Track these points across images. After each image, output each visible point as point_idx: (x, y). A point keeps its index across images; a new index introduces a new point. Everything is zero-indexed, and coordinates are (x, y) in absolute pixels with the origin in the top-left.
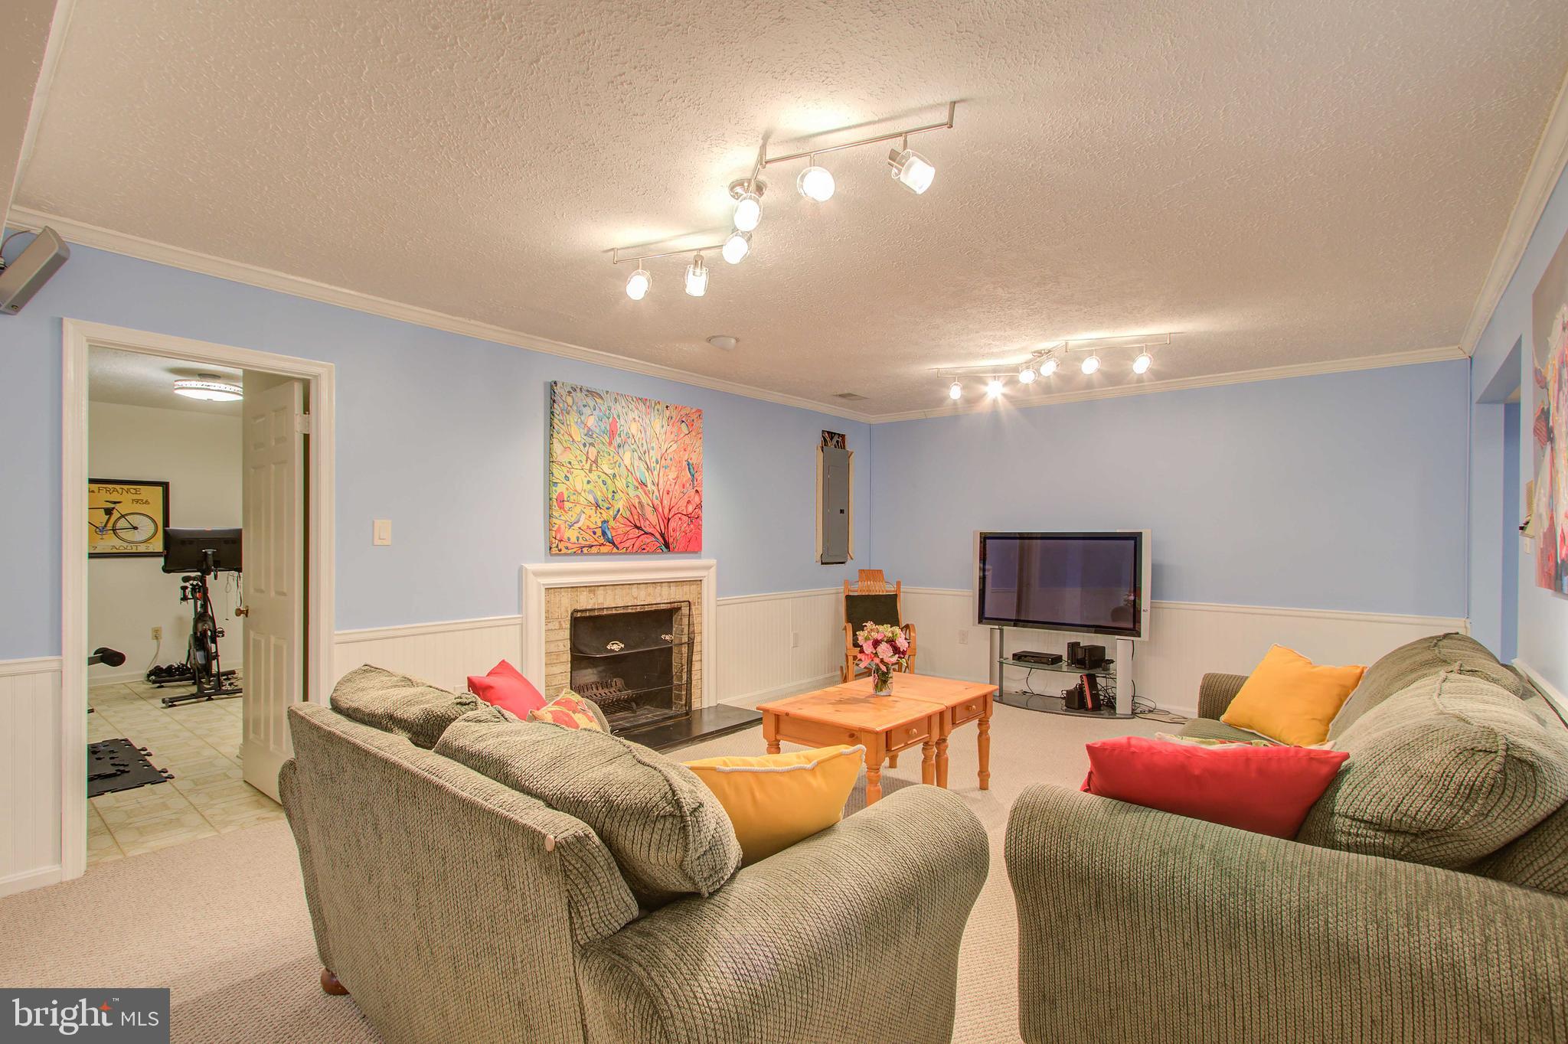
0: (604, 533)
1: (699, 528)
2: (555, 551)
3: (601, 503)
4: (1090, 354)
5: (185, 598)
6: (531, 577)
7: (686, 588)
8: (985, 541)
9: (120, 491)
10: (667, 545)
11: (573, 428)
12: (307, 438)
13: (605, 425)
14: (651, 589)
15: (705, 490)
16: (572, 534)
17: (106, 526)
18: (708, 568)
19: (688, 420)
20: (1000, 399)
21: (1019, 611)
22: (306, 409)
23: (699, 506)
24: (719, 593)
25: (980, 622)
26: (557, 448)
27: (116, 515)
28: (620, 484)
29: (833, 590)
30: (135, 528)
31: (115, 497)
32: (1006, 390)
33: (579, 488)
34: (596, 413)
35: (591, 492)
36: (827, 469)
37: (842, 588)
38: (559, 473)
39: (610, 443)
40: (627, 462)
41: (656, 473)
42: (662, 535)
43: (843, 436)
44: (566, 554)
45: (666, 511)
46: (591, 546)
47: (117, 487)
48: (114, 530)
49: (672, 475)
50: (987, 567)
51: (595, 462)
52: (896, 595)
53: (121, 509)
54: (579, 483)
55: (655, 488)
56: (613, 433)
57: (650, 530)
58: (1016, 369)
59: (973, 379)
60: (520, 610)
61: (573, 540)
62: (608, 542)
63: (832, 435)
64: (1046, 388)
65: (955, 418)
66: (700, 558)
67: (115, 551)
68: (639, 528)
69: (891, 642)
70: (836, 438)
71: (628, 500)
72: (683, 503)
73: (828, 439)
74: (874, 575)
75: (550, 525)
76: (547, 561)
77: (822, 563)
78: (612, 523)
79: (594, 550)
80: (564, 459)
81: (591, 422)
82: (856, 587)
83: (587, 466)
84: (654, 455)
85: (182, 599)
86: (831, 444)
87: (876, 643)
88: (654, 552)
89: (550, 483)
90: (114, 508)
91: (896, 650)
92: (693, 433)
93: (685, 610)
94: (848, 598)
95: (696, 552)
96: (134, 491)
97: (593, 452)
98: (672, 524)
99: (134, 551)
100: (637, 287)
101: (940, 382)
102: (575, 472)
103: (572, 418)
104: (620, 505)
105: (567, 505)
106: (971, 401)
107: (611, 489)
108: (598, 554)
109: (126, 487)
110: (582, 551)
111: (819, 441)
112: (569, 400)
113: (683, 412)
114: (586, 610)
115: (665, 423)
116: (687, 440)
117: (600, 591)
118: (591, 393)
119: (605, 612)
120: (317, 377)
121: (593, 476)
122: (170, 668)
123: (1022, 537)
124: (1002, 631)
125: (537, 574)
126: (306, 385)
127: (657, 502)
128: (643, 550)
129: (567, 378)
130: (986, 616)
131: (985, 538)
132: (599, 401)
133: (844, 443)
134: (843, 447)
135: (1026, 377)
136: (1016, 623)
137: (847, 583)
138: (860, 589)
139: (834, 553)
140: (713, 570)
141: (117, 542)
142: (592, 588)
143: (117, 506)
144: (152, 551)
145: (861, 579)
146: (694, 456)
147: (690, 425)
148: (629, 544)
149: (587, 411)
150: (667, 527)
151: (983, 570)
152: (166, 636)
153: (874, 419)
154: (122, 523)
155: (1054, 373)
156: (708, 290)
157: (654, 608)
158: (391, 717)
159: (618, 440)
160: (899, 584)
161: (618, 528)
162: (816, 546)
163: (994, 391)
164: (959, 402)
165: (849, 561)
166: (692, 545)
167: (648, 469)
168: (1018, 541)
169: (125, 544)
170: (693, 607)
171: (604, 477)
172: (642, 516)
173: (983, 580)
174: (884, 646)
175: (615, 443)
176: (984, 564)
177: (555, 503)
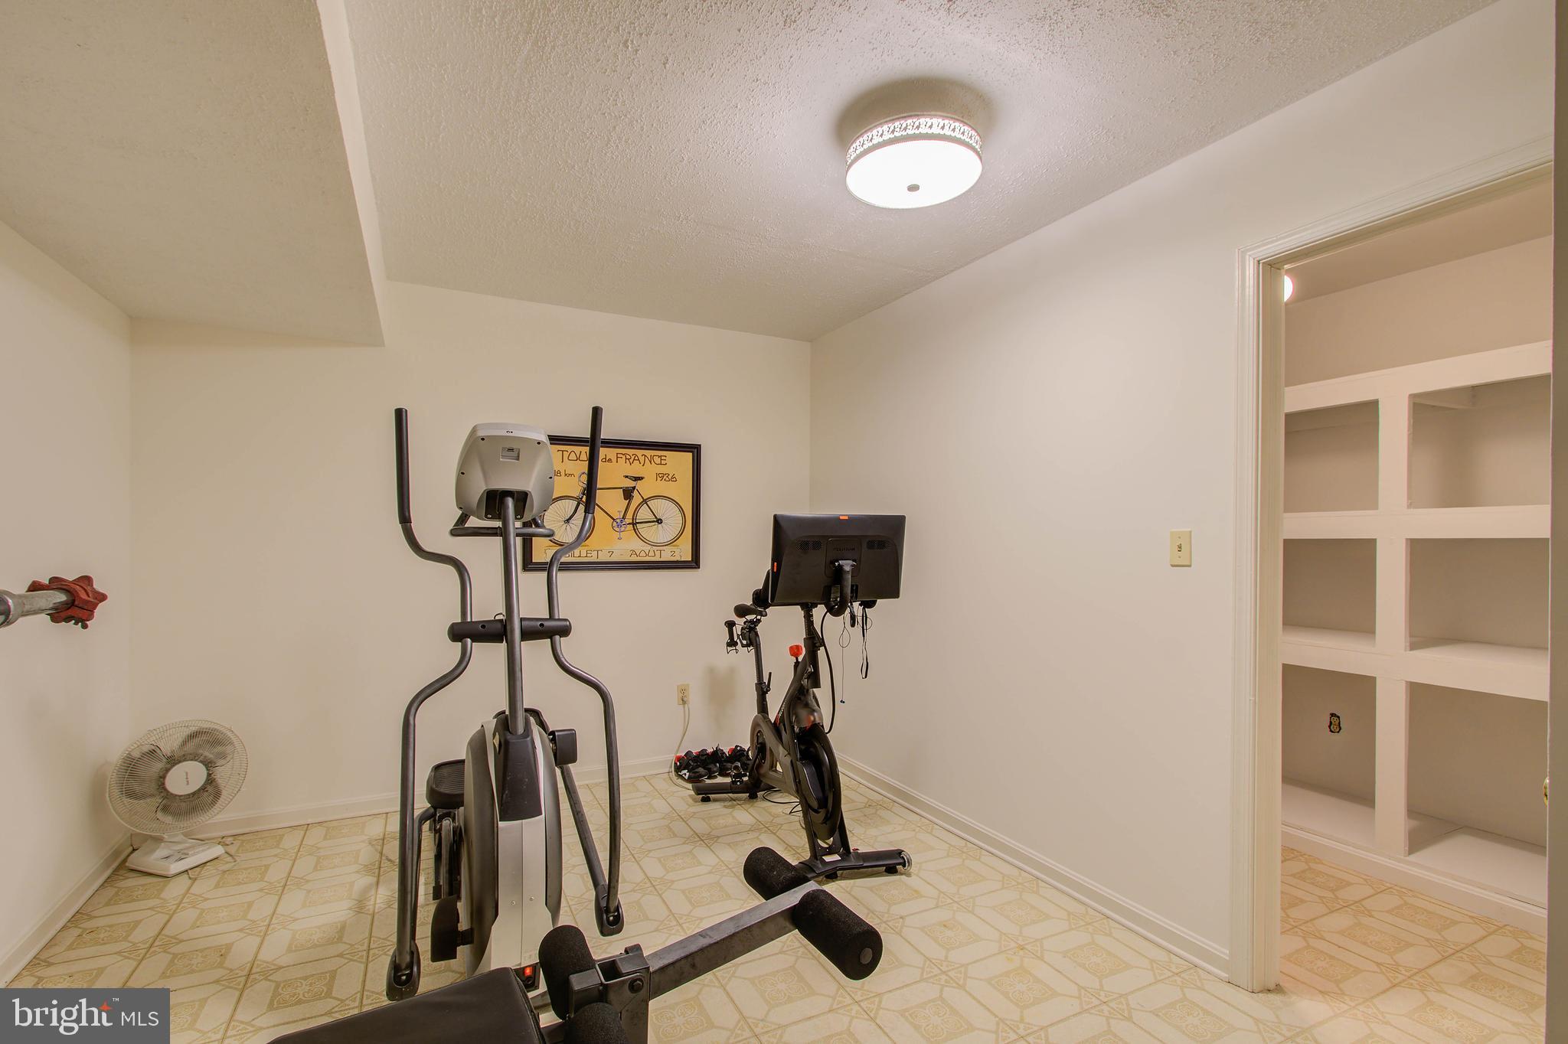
5: (732, 643)
9: (642, 459)
17: (624, 518)
27: (637, 499)
30: (659, 521)
31: (635, 469)
47: (639, 453)
48: (634, 524)
53: (645, 489)
67: (634, 558)
85: (729, 645)
90: (634, 488)
96: (657, 460)
99: (657, 559)
109: (649, 453)
122: (703, 752)
141: (637, 545)
143: (639, 485)
144: (679, 559)
152: (695, 698)
154: (644, 514)
169: (647, 548)
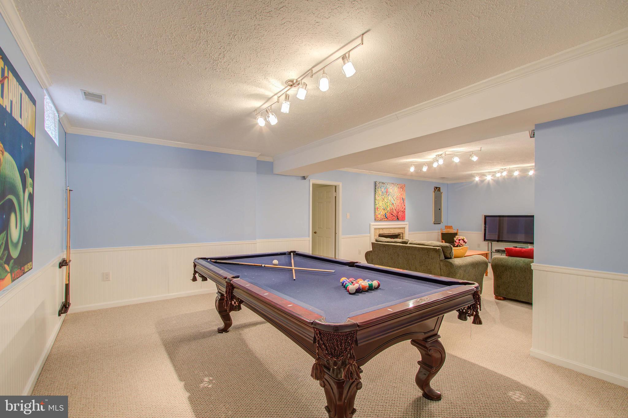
0: (385, 216)
1: (405, 214)
2: (376, 220)
3: (385, 209)
4: (516, 170)
6: (372, 226)
7: (402, 229)
8: (486, 218)
10: (398, 219)
11: (379, 192)
12: (335, 197)
13: (385, 190)
14: (394, 229)
15: (406, 205)
16: (379, 216)
18: (406, 225)
19: (402, 187)
20: (490, 180)
21: (499, 237)
22: (335, 191)
23: (405, 209)
24: (409, 231)
25: (484, 241)
26: (377, 196)
28: (389, 204)
29: (437, 231)
32: (492, 178)
33: (381, 206)
34: (384, 187)
35: (383, 206)
36: (435, 198)
37: (440, 231)
38: (377, 202)
39: (386, 195)
40: (390, 199)
41: (395, 201)
42: (397, 216)
43: (440, 188)
44: (378, 221)
45: (398, 210)
46: (383, 219)
49: (399, 201)
50: (487, 226)
51: (384, 199)
52: (457, 233)
54: (381, 204)
55: (395, 205)
56: (387, 192)
57: (394, 215)
58: (495, 172)
59: (482, 175)
60: (370, 234)
61: (380, 217)
62: (386, 218)
63: (436, 188)
64: (504, 178)
65: (477, 185)
66: (404, 222)
68: (392, 215)
69: (463, 240)
70: (438, 189)
71: (390, 208)
72: (401, 208)
73: (436, 189)
74: (450, 227)
75: (375, 214)
76: (374, 222)
77: (434, 224)
78: (387, 213)
79: (383, 220)
80: (378, 199)
81: (383, 190)
82: (444, 231)
83: (382, 200)
84: (395, 197)
86: (437, 190)
87: (459, 240)
88: (395, 221)
89: (375, 204)
91: (464, 242)
92: (403, 191)
93: (401, 235)
94: (442, 234)
95: (403, 220)
97: (383, 196)
98: (399, 213)
100: (412, 169)
101: (472, 176)
102: (380, 202)
103: (379, 189)
104: (388, 209)
105: (378, 209)
106: (482, 181)
107: (387, 205)
108: (384, 221)
110: (381, 220)
111: (433, 190)
112: (379, 185)
113: (401, 185)
114: (382, 234)
115: (397, 189)
116: (402, 192)
117: (384, 230)
118: (383, 183)
119: (385, 235)
120: (339, 185)
121: (383, 203)
123: (500, 216)
124: (491, 243)
125: (373, 225)
126: (336, 187)
127: (396, 208)
128: (393, 220)
129: (378, 180)
130: (486, 239)
131: (486, 217)
132: (384, 185)
133: (440, 190)
134: (440, 191)
135: (498, 175)
136: (498, 241)
137: (441, 229)
138: (445, 231)
139: (438, 221)
140: (408, 225)
142: (383, 229)
145: (446, 228)
146: (404, 196)
147: (403, 189)
148: (390, 218)
149: (382, 187)
150: (398, 214)
151: (485, 227)
153: (449, 182)
155: (506, 175)
156: (427, 170)
157: (395, 234)
158: (396, 242)
159: (388, 194)
160: (457, 230)
161: (388, 214)
162: (433, 219)
163: (489, 178)
164: (478, 182)
165: (441, 223)
166: (403, 219)
167: (394, 200)
168: (498, 218)
170: (404, 234)
171: (385, 202)
172: (393, 212)
173: (485, 230)
174: (461, 241)
175: (387, 195)
176: (486, 225)
177: (376, 209)
